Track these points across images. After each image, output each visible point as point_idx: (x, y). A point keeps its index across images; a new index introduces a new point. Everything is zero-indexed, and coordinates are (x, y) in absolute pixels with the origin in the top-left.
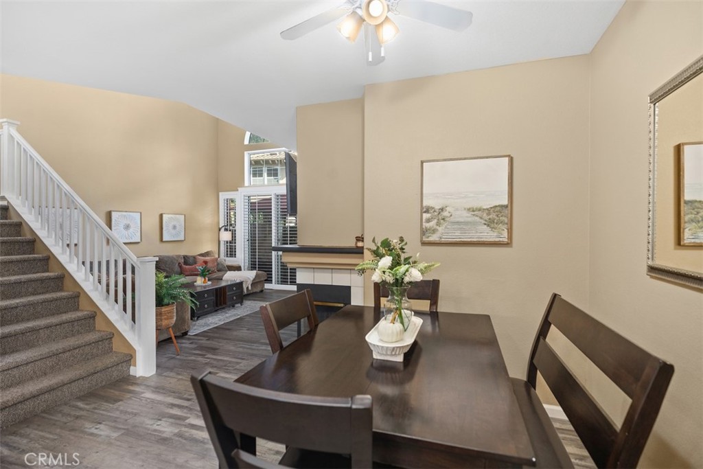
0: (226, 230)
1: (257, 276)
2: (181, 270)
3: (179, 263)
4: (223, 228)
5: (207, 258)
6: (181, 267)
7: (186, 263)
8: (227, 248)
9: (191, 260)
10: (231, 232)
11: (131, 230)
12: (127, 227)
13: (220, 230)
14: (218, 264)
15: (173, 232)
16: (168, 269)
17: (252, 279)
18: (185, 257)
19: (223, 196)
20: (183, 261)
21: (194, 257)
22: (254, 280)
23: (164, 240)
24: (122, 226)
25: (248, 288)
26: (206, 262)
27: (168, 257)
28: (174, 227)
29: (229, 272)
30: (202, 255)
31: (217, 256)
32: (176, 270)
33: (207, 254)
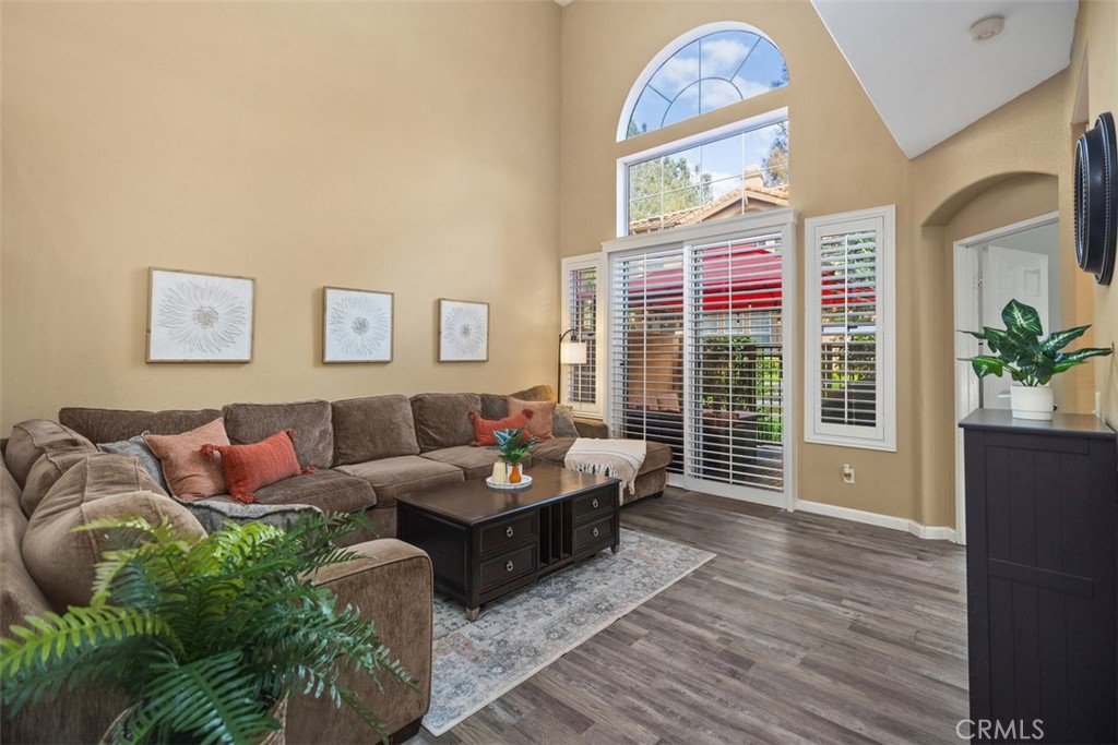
0: (574, 339)
1: (649, 456)
2: (474, 432)
3: (471, 414)
4: (569, 336)
5: (533, 404)
6: (473, 421)
7: (486, 413)
8: (576, 382)
9: (497, 408)
10: (585, 344)
11: (370, 333)
12: (361, 326)
13: (561, 340)
14: (556, 418)
15: (464, 341)
16: (444, 427)
17: (637, 466)
18: (485, 399)
19: (569, 264)
20: (479, 407)
21: (505, 400)
22: (643, 466)
23: (442, 358)
24: (348, 325)
25: (627, 490)
26: (528, 414)
27: (447, 398)
28: (466, 331)
29: (579, 440)
30: (523, 395)
31: (555, 399)
32: (462, 429)
33: (532, 394)
